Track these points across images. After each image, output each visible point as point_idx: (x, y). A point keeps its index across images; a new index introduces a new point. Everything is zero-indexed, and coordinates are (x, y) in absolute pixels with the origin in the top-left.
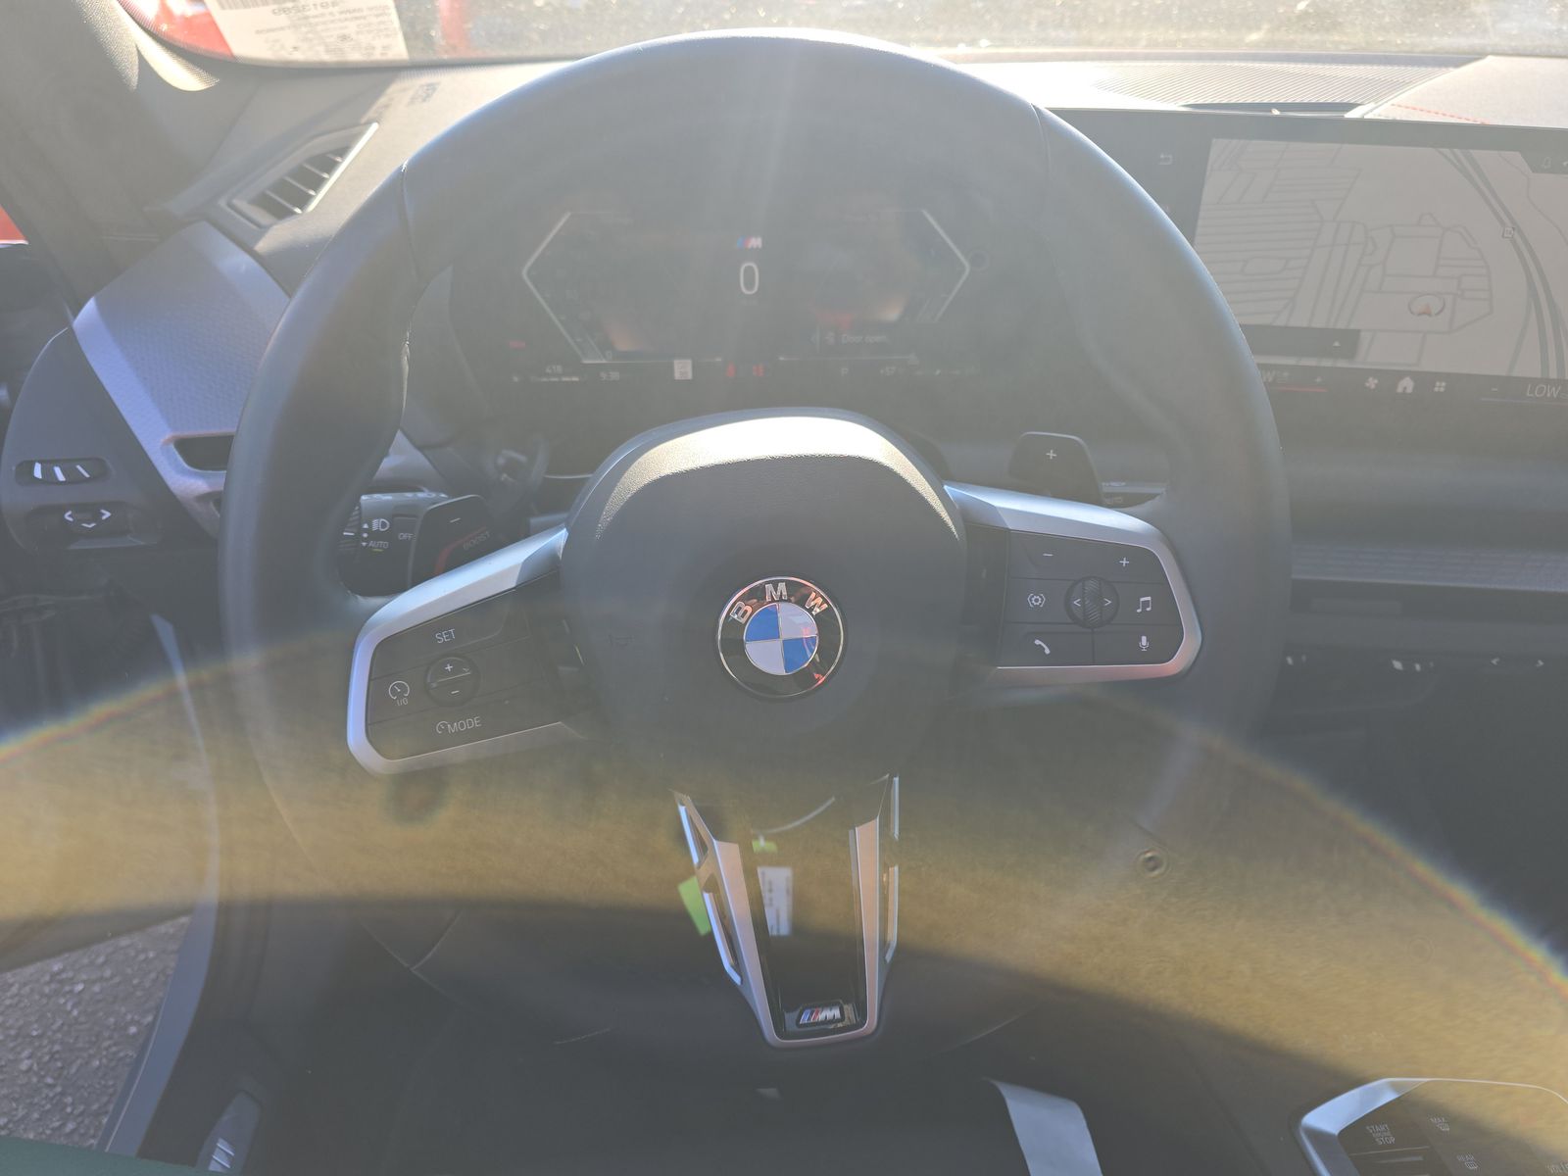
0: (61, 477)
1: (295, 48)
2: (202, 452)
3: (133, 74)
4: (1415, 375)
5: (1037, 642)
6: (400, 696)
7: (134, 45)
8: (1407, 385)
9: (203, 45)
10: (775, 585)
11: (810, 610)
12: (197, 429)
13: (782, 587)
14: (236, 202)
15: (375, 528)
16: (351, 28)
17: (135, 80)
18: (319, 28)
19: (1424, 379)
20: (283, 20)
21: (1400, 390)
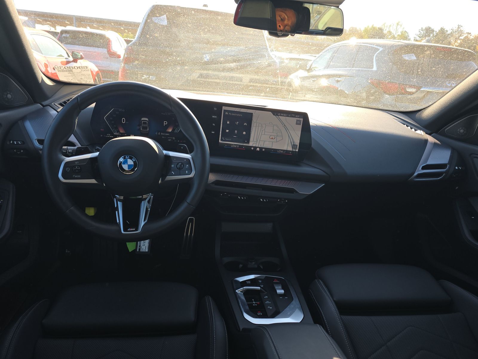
0: (15, 143)
1: (72, 80)
2: (41, 142)
3: (40, 81)
4: (259, 148)
5: (172, 172)
6: (68, 170)
7: (41, 77)
8: (258, 149)
9: (54, 78)
10: (127, 156)
11: (133, 161)
12: (40, 138)
13: (129, 157)
14: (55, 104)
15: (69, 151)
16: (83, 77)
17: (40, 82)
18: (77, 77)
19: (261, 148)
20: (70, 75)
21: (257, 150)
